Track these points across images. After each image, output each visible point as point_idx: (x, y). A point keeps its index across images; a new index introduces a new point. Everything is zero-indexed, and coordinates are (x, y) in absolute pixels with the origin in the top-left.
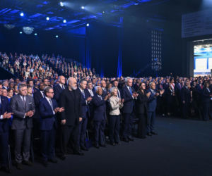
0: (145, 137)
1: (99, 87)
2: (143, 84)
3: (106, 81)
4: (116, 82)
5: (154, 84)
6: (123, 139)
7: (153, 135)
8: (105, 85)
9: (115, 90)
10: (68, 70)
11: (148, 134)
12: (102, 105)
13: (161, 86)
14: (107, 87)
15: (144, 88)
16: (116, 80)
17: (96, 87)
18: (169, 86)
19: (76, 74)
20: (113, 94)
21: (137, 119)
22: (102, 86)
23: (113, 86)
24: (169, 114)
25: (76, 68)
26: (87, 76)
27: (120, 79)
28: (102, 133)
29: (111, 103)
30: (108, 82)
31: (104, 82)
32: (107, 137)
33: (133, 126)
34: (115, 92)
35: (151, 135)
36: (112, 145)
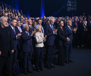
0: (64, 65)
1: (27, 24)
2: (62, 22)
3: (32, 20)
4: (40, 20)
5: (71, 22)
7: (70, 63)
8: (31, 23)
9: (40, 27)
11: (66, 62)
12: (29, 39)
13: (76, 24)
14: (33, 25)
15: (63, 25)
16: (40, 19)
17: (24, 25)
18: (82, 23)
20: (38, 30)
21: (58, 50)
22: (29, 24)
23: (38, 23)
24: (82, 46)
25: (6, 9)
26: (16, 16)
29: (37, 38)
30: (34, 21)
31: (30, 20)
32: (34, 66)
33: (54, 56)
34: (40, 29)
35: (69, 63)
36: (38, 71)
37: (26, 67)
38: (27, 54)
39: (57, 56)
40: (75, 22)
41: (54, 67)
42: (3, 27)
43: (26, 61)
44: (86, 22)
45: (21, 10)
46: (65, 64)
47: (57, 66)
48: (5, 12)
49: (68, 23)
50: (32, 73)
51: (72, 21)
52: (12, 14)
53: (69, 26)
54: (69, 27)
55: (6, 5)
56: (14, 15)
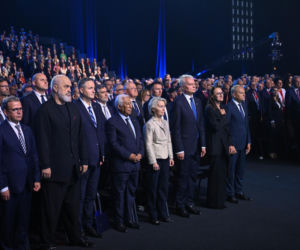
0: (223, 207)
2: (219, 90)
4: (159, 86)
5: (242, 90)
6: (177, 212)
7: (240, 202)
8: (135, 93)
9: (160, 104)
10: (46, 63)
13: (255, 96)
17: (120, 98)
18: (272, 94)
19: (64, 71)
20: (155, 113)
21: (207, 167)
24: (272, 155)
25: (64, 57)
27: (165, 80)
28: (131, 199)
32: (141, 208)
33: (198, 181)
34: (161, 109)
35: (236, 202)
36: (154, 223)
37: (121, 212)
38: (125, 178)
39: (204, 182)
40: (252, 91)
41: (198, 213)
42: (59, 103)
43: (122, 195)
44: (284, 91)
45: (104, 61)
46: (227, 204)
47: (205, 209)
48: (61, 65)
49: (236, 92)
50: (137, 228)
51: (246, 89)
52: (78, 69)
53: (238, 100)
54: (237, 103)
55: (61, 44)
56: (85, 74)
